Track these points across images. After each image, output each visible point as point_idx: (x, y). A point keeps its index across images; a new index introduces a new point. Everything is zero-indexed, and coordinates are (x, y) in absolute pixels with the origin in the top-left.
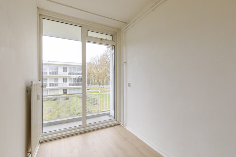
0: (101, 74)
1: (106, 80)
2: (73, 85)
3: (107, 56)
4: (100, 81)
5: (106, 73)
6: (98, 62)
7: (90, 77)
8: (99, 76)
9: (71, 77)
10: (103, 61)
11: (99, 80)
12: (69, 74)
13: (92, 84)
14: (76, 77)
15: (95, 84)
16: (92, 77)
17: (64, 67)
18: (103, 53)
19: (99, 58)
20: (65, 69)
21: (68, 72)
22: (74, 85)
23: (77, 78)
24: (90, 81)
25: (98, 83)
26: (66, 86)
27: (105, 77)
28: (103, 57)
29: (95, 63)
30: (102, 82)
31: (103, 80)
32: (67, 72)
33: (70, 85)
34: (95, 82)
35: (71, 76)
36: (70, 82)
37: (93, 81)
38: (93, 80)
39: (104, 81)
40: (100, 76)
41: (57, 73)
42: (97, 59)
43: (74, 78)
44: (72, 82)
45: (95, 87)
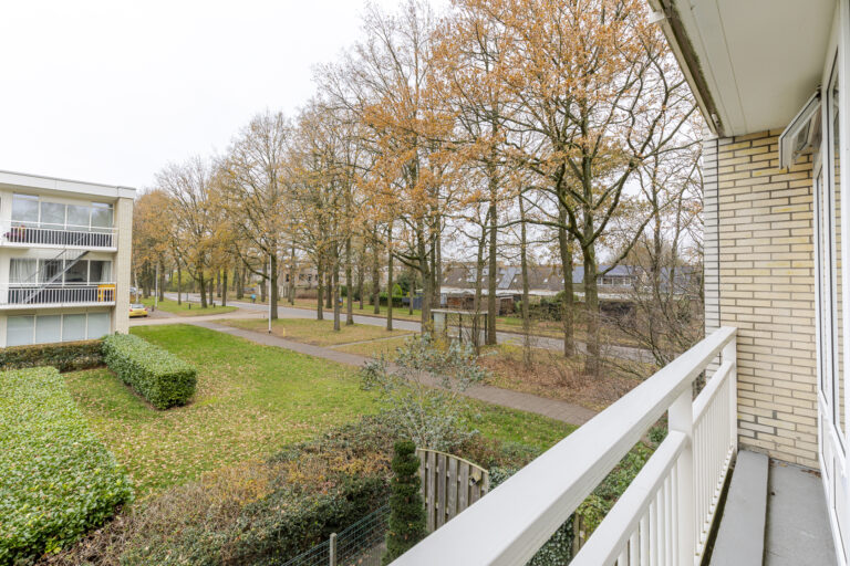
0: (213, 246)
1: (236, 274)
2: (35, 300)
3: (247, 168)
4: (206, 274)
5: (239, 243)
6: (197, 192)
7: (155, 256)
8: (202, 253)
9: (29, 256)
10: (223, 187)
11: (201, 274)
12: (11, 237)
13: (164, 287)
14: (65, 257)
15: (181, 289)
16: (169, 255)
18: (223, 153)
19: (206, 178)
22: (45, 296)
23: (69, 262)
24: (158, 276)
25: (197, 284)
27: (233, 261)
28: (224, 169)
29: (187, 196)
30: (215, 281)
31: (222, 272)
33: (14, 297)
34: (184, 280)
35: (26, 250)
36: (15, 284)
37: (171, 273)
38: (176, 271)
39: (225, 278)
40: (208, 256)
42: (195, 178)
43: (47, 262)
44: (37, 282)
45: (180, 302)
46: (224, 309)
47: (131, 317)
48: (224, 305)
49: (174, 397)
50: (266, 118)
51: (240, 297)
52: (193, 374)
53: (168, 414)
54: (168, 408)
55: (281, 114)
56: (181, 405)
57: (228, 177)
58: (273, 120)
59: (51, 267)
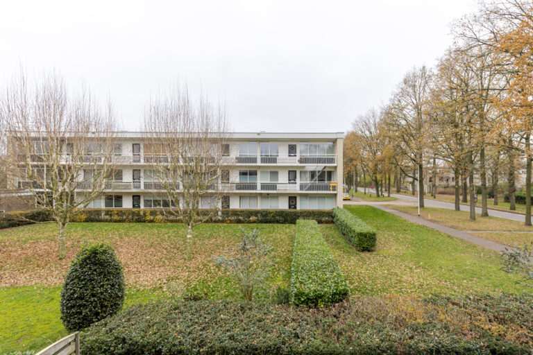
0: (382, 160)
1: (396, 177)
2: (308, 189)
3: (402, 109)
4: (379, 177)
5: (397, 157)
6: (373, 130)
7: (353, 168)
8: (376, 165)
9: (305, 169)
10: (387, 124)
11: (376, 177)
12: (301, 161)
13: (358, 184)
14: (317, 170)
15: (366, 186)
16: (359, 167)
17: (289, 146)
18: (387, 103)
19: (378, 120)
20: (292, 149)
21: (298, 158)
22: (311, 188)
23: (319, 172)
24: (354, 179)
25: (374, 183)
26: (295, 189)
27: (393, 169)
28: (388, 113)
29: (367, 133)
30: (384, 181)
31: (387, 176)
32: (295, 156)
33: (302, 187)
34: (367, 181)
35: (304, 167)
36: (302, 182)
37: (360, 177)
38: (362, 176)
39: (389, 179)
40: (380, 166)
41: (274, 160)
42: (372, 121)
43: (312, 172)
44: (308, 182)
45: (365, 193)
46: (389, 198)
47: (344, 200)
48: (389, 196)
49: (365, 245)
50: (414, 74)
51: (398, 191)
52: (374, 234)
53: (363, 254)
54: (363, 251)
55: (424, 67)
56: (369, 251)
57: (390, 118)
58: (419, 73)
59: (313, 174)
